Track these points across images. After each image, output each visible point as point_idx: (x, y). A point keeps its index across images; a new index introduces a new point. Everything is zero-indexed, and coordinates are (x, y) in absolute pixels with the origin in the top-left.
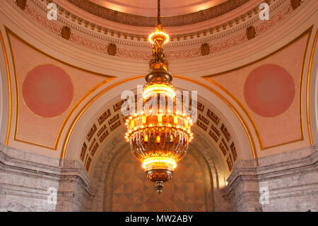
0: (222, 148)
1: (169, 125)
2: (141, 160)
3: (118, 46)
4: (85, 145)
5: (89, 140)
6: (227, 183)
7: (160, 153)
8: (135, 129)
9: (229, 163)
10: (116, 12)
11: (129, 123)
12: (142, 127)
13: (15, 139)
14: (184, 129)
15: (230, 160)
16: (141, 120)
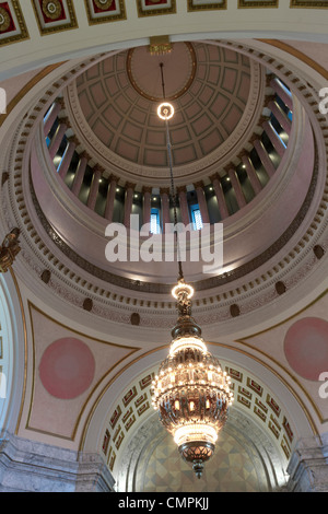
0: (272, 429)
1: (203, 382)
2: (172, 431)
3: (141, 315)
4: (107, 433)
5: (113, 427)
6: (287, 477)
7: (195, 419)
8: (163, 391)
9: (284, 448)
10: (138, 282)
11: (156, 386)
12: (171, 386)
13: (27, 427)
14: (221, 387)
15: (285, 444)
16: (169, 379)
